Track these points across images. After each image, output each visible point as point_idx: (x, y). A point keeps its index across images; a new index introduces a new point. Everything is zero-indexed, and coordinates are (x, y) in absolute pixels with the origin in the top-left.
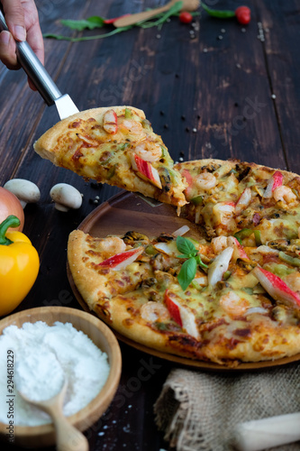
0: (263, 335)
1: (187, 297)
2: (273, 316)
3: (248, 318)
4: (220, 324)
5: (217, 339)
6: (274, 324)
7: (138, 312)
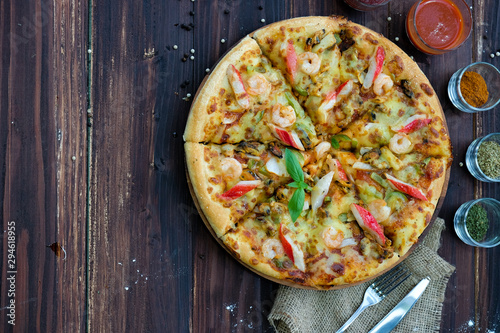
0: (352, 271)
1: (296, 229)
2: (360, 250)
3: (342, 251)
4: (321, 258)
5: (319, 274)
6: (361, 258)
7: (260, 249)
